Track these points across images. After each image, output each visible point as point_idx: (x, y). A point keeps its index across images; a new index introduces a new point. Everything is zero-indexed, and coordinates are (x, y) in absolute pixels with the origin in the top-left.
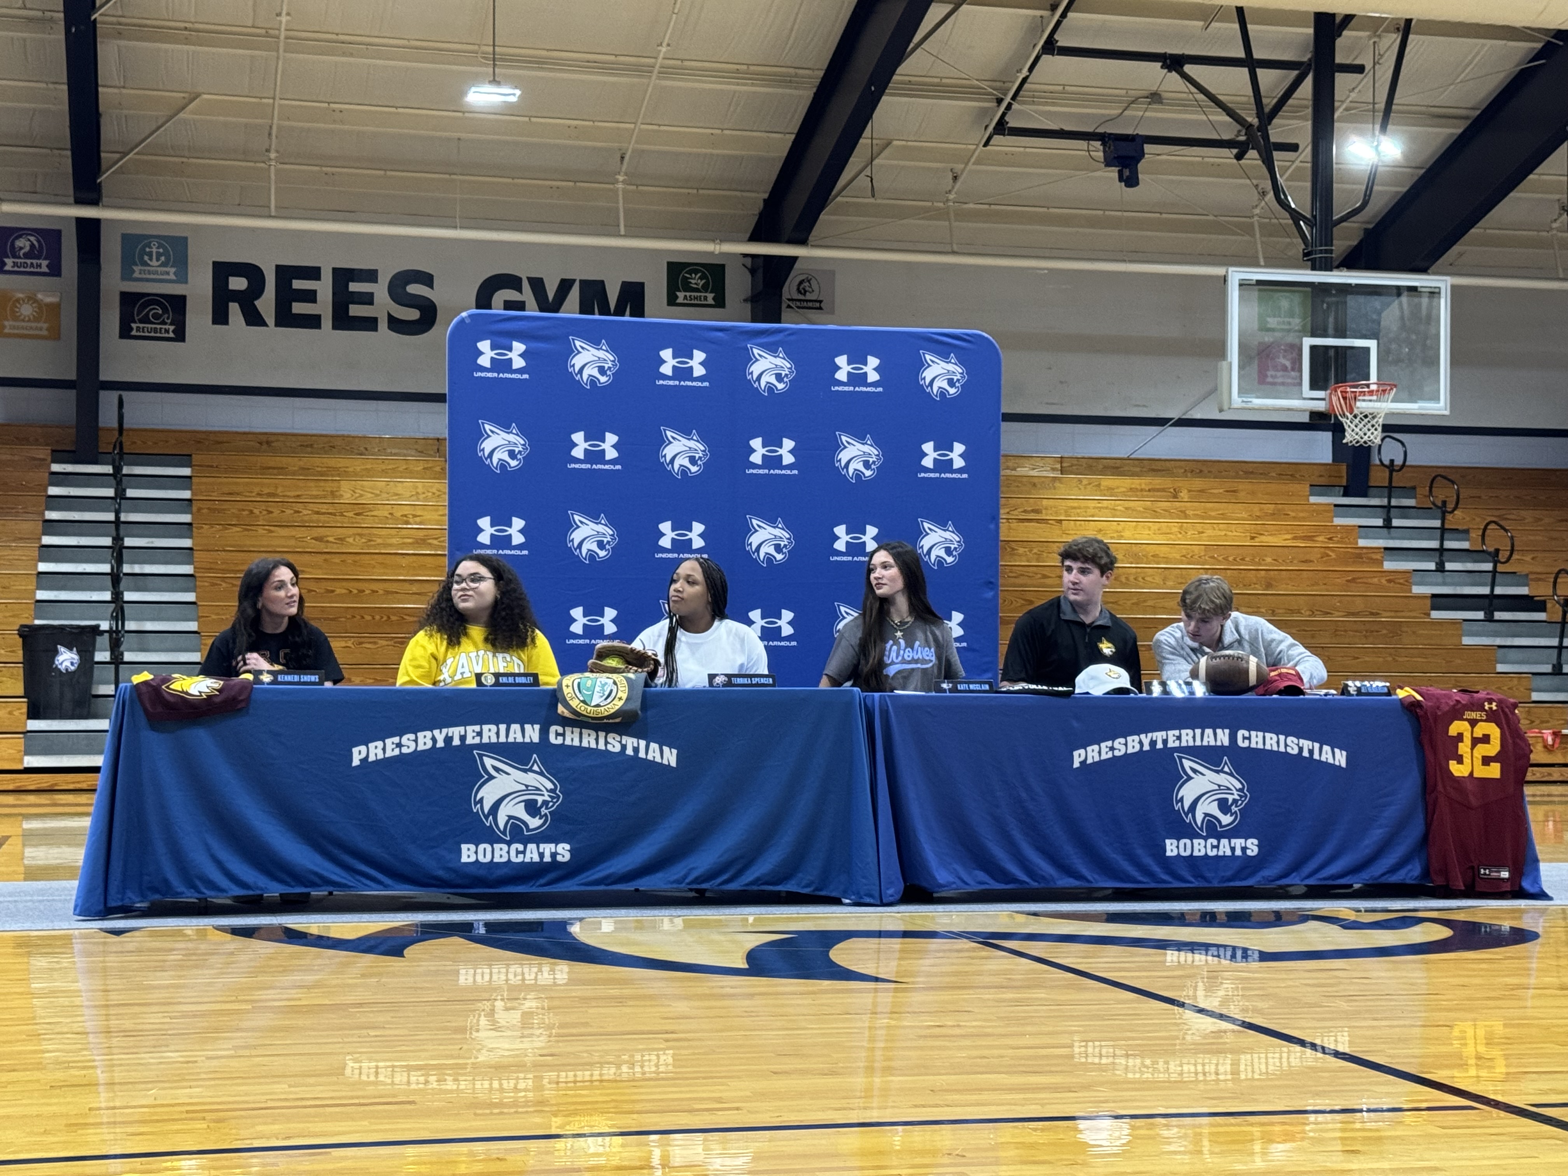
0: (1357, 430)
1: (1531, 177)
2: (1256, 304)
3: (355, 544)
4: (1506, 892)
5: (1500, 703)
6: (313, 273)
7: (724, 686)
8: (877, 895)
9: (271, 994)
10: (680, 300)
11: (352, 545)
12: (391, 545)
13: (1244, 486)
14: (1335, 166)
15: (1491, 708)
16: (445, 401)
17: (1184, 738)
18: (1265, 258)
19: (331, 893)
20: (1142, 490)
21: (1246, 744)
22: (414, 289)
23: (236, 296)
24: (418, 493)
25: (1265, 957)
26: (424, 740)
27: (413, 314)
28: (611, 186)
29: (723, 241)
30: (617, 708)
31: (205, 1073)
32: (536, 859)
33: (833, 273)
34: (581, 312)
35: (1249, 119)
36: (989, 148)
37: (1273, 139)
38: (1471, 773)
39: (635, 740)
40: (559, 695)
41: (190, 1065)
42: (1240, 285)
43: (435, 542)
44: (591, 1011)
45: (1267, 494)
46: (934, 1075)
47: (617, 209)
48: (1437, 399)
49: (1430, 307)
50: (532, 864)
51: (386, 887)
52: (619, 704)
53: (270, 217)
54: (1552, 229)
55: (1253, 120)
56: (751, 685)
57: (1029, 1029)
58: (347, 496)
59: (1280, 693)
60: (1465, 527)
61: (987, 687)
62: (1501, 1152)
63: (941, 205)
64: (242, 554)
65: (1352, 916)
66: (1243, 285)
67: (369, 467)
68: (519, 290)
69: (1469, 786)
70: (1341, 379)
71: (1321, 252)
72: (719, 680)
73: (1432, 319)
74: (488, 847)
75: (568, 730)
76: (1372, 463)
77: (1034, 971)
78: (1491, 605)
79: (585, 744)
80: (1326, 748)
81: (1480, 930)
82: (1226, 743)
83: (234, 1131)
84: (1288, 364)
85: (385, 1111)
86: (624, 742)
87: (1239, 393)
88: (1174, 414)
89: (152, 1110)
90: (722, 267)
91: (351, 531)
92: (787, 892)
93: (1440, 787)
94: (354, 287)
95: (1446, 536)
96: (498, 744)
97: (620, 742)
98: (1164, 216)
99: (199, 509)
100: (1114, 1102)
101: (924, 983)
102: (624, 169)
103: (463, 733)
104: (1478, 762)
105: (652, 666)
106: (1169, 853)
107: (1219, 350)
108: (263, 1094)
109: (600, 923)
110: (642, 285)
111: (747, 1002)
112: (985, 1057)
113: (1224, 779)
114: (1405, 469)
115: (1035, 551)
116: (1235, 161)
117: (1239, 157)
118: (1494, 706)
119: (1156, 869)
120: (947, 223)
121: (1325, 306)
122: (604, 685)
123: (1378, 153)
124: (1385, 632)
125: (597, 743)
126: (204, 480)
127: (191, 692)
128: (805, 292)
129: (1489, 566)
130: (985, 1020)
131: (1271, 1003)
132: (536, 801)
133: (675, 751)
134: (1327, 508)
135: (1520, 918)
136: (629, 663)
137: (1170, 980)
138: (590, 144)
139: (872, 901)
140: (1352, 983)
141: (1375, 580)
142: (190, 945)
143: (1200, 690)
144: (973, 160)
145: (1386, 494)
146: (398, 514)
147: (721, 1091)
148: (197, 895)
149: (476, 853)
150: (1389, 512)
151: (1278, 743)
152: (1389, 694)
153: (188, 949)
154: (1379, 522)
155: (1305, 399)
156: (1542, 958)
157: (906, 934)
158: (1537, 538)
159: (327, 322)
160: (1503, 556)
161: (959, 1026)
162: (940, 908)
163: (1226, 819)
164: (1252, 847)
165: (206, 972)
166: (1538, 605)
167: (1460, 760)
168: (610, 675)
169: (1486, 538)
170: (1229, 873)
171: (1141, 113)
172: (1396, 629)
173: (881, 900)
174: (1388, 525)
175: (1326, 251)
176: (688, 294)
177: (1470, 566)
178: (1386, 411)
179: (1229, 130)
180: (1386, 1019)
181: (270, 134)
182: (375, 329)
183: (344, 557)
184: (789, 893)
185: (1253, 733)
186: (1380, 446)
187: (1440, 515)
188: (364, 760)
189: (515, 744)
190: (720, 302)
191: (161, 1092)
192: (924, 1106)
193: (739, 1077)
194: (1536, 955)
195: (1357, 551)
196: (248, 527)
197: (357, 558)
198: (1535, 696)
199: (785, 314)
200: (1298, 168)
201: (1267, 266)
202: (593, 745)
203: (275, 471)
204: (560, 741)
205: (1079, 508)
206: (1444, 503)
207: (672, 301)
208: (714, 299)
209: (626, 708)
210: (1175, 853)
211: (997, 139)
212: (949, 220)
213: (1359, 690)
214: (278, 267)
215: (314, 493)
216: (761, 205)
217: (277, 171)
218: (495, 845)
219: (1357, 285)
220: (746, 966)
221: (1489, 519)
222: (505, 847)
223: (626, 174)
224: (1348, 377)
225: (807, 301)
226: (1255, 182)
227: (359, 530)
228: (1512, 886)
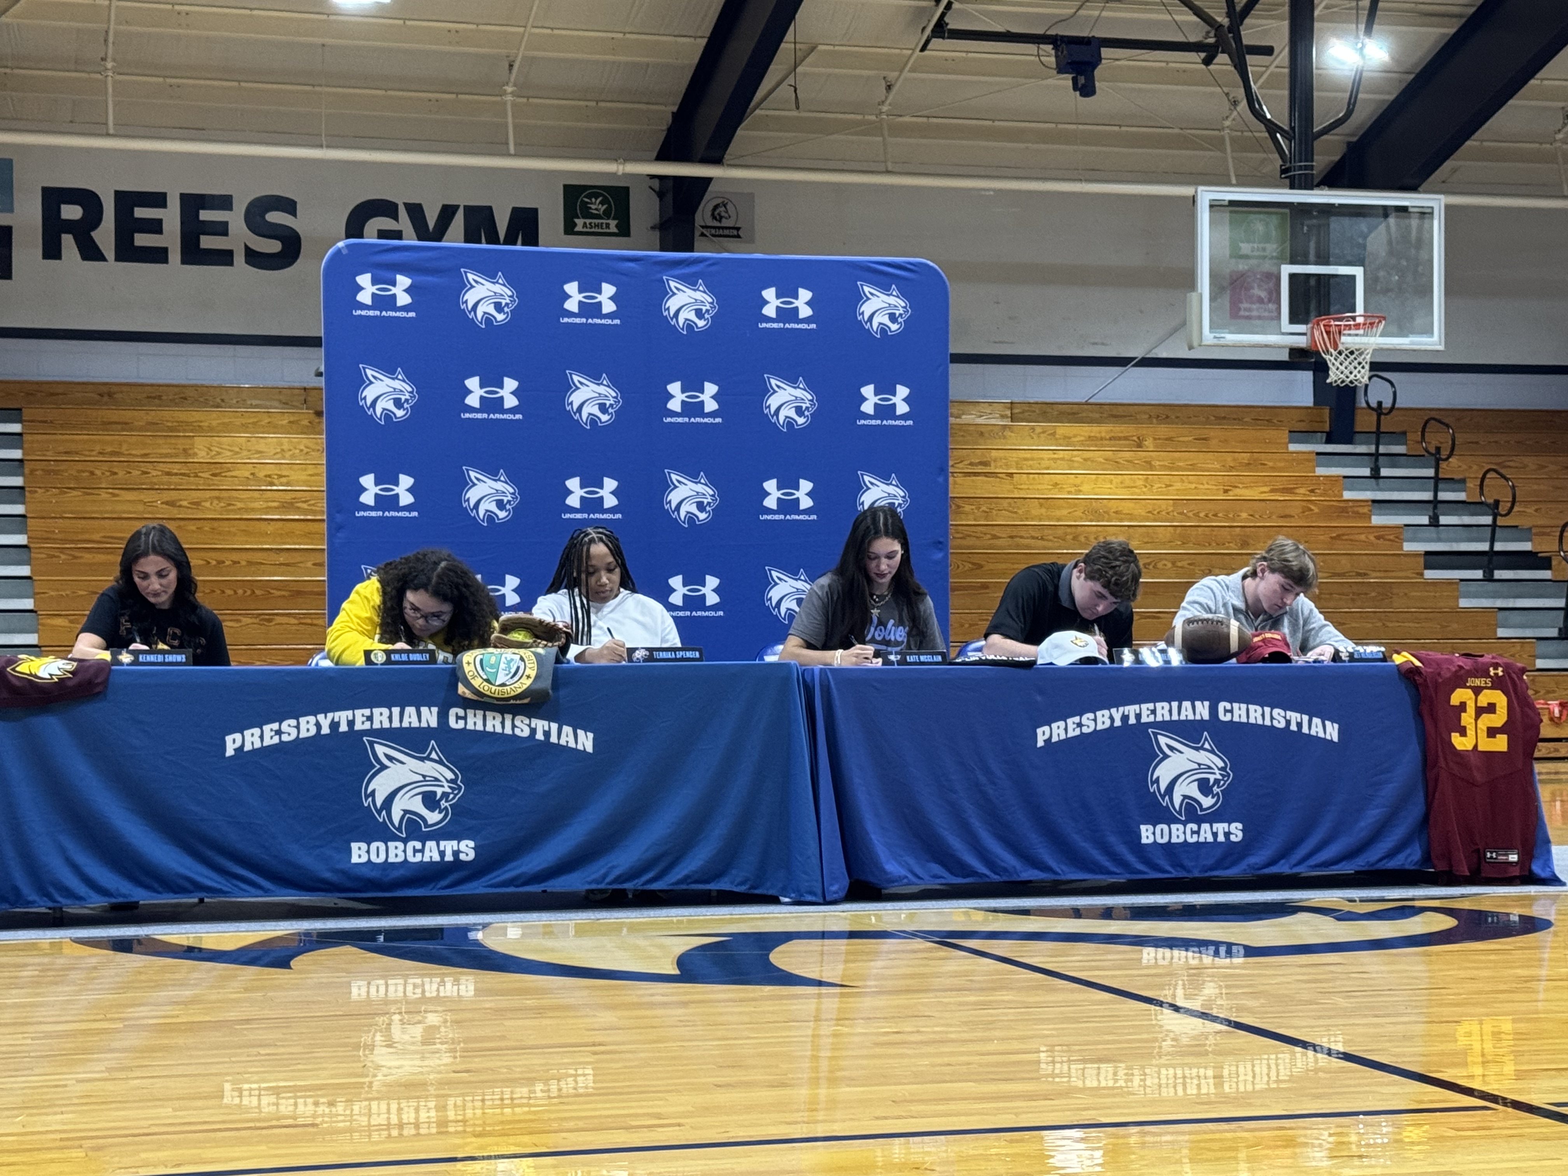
0: (1342, 368)
1: (1532, 82)
2: (1227, 228)
3: (211, 509)
4: (1515, 877)
5: (1507, 668)
6: (158, 200)
7: (645, 660)
8: (819, 892)
9: (143, 1011)
10: (579, 228)
11: (207, 508)
12: (253, 510)
13: (1215, 432)
14: (1315, 71)
15: (1496, 674)
16: (321, 346)
17: (1159, 712)
18: (1237, 176)
19: (201, 900)
20: (1102, 439)
21: (1228, 717)
22: (275, 217)
23: (70, 226)
24: (283, 450)
25: (1251, 952)
26: (307, 726)
27: (273, 246)
28: (499, 98)
29: (627, 160)
30: (525, 687)
31: (77, 1097)
32: (436, 858)
33: (751, 196)
34: (466, 241)
35: (1219, 19)
36: (926, 53)
37: (1246, 41)
38: (1476, 746)
39: (546, 723)
40: (459, 674)
41: (59, 1089)
42: (1211, 206)
43: (305, 506)
44: (506, 1023)
45: (1241, 442)
46: (895, 1084)
47: (506, 126)
48: (1429, 331)
49: (1420, 229)
50: (432, 863)
51: (267, 892)
52: (526, 683)
53: (108, 135)
54: (1555, 141)
55: (1223, 20)
56: (676, 660)
57: (997, 1033)
58: (202, 456)
59: (1264, 660)
60: (1460, 476)
61: (939, 658)
62: (1521, 1155)
63: (873, 118)
64: (83, 522)
65: (1348, 907)
66: (1214, 206)
67: (227, 420)
68: (396, 218)
69: (1474, 760)
70: (1324, 310)
71: (1300, 168)
72: (638, 655)
73: (1424, 243)
74: (382, 845)
75: (470, 713)
76: (1358, 405)
77: (997, 972)
78: (1490, 562)
79: (489, 728)
80: (1316, 721)
81: (1486, 920)
82: (1206, 717)
83: (117, 1159)
84: (1263, 294)
85: (286, 1135)
86: (533, 726)
87: (1211, 328)
88: (1137, 353)
89: (21, 1138)
90: (626, 190)
91: (208, 494)
92: (718, 891)
93: (1442, 763)
94: (205, 215)
95: (1440, 486)
96: (391, 729)
97: (529, 726)
98: (1124, 129)
99: (32, 471)
100: (1095, 1109)
101: (876, 986)
102: (512, 80)
103: (351, 718)
104: (1482, 734)
105: (563, 640)
106: (1144, 841)
107: (1189, 281)
108: (146, 1119)
109: (506, 928)
110: (535, 211)
111: (681, 1011)
112: (949, 1065)
113: (1204, 757)
114: (1394, 412)
115: (984, 508)
116: (1203, 67)
117: (1207, 62)
118: (1500, 672)
119: (1131, 858)
120: (880, 139)
121: (1305, 228)
122: (509, 662)
123: (1363, 56)
124: (1373, 594)
125: (503, 727)
126: (39, 437)
127: (40, 674)
128: (721, 217)
129: (1487, 520)
130: (947, 1025)
131: (1262, 1001)
132: (435, 793)
133: (591, 735)
134: (1306, 456)
135: (1531, 906)
136: (537, 637)
137: (1150, 979)
138: (472, 50)
139: (813, 899)
140: (1349, 978)
141: (1363, 537)
142: (46, 960)
143: (1176, 658)
144: (907, 68)
145: (1374, 441)
146: (261, 475)
147: (660, 1106)
148: (51, 904)
149: (368, 852)
150: (1377, 460)
151: (1263, 715)
152: (1384, 659)
153: (43, 964)
154: (1366, 472)
155: (1283, 334)
156: (1556, 948)
157: (853, 935)
158: (1542, 487)
159: (175, 255)
160: (1503, 508)
161: (918, 1032)
162: (889, 905)
163: (1207, 802)
164: (1237, 831)
165: (67, 989)
166: (1544, 563)
167: (1463, 732)
168: (516, 651)
169: (1486, 490)
170: (1210, 862)
171: (1096, 13)
172: (1385, 591)
173: (824, 898)
174: (1376, 475)
175: (1306, 168)
176: (588, 221)
177: (1467, 520)
178: (1374, 347)
179: (1197, 33)
180: (1389, 1015)
181: (106, 41)
182: (231, 264)
183: (200, 524)
184: (721, 892)
185: (1236, 706)
186: (1367, 386)
187: (1433, 463)
188: (239, 750)
189: (410, 729)
190: (624, 230)
191: (29, 1119)
192: (886, 1118)
193: (678, 1091)
194: (1549, 944)
195: (1342, 505)
196: (89, 489)
197: (216, 524)
198: (1540, 663)
199: (698, 242)
200: (1272, 74)
201: (1239, 184)
202: (499, 729)
203: (119, 427)
204: (461, 725)
205: (1032, 459)
206: (1438, 449)
207: (570, 229)
208: (617, 226)
209: (536, 687)
210: (1151, 840)
211: (936, 43)
212: (882, 135)
213: (1351, 655)
214: (117, 193)
215: (164, 451)
216: (670, 119)
217: (115, 82)
218: (389, 844)
219: (1341, 205)
220: (677, 972)
221: (1488, 467)
222: (401, 845)
223: (515, 85)
224: (1332, 309)
225: (723, 228)
226: (1226, 90)
227: (217, 493)
228: (1521, 868)
